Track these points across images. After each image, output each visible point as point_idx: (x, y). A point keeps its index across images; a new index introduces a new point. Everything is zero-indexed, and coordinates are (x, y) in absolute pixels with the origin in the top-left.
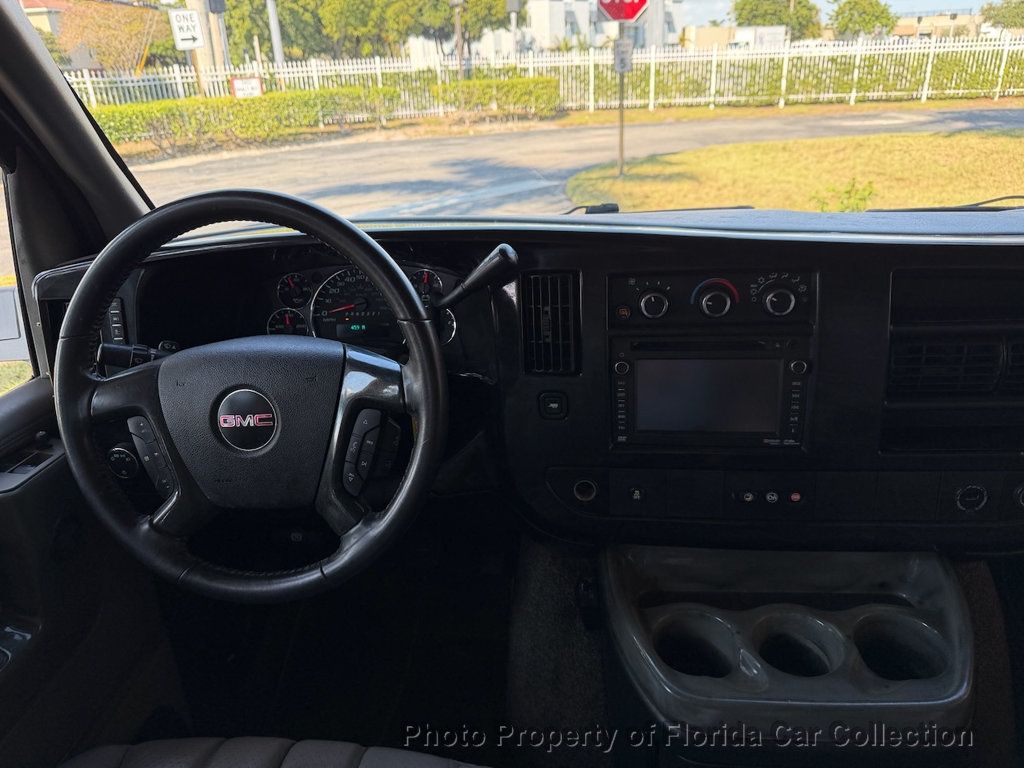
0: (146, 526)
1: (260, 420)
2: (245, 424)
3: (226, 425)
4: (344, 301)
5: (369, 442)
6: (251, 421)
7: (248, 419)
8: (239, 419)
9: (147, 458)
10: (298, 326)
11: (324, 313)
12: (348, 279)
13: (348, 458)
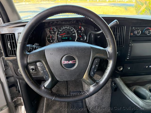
0: (43, 88)
1: (73, 62)
2: (69, 63)
3: (64, 63)
4: (62, 33)
5: (97, 66)
6: (71, 62)
7: (70, 61)
8: (68, 62)
9: (42, 72)
10: (53, 38)
11: (59, 35)
12: (63, 28)
13: (92, 69)
